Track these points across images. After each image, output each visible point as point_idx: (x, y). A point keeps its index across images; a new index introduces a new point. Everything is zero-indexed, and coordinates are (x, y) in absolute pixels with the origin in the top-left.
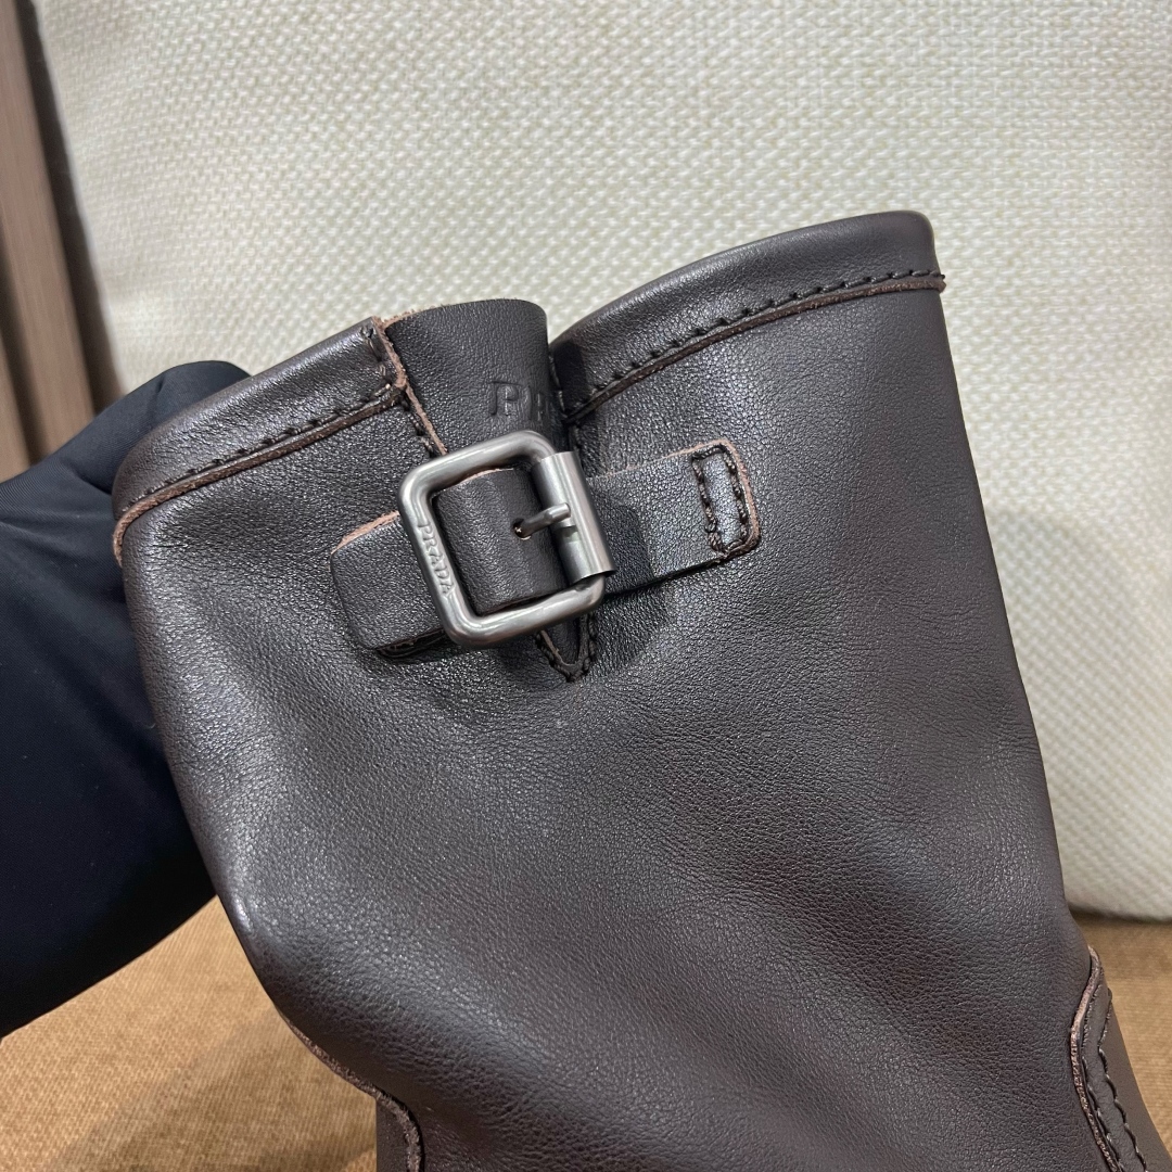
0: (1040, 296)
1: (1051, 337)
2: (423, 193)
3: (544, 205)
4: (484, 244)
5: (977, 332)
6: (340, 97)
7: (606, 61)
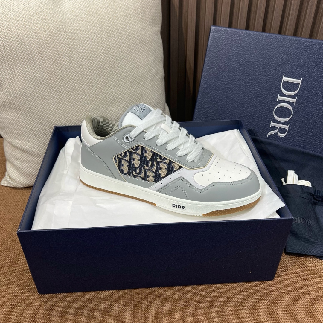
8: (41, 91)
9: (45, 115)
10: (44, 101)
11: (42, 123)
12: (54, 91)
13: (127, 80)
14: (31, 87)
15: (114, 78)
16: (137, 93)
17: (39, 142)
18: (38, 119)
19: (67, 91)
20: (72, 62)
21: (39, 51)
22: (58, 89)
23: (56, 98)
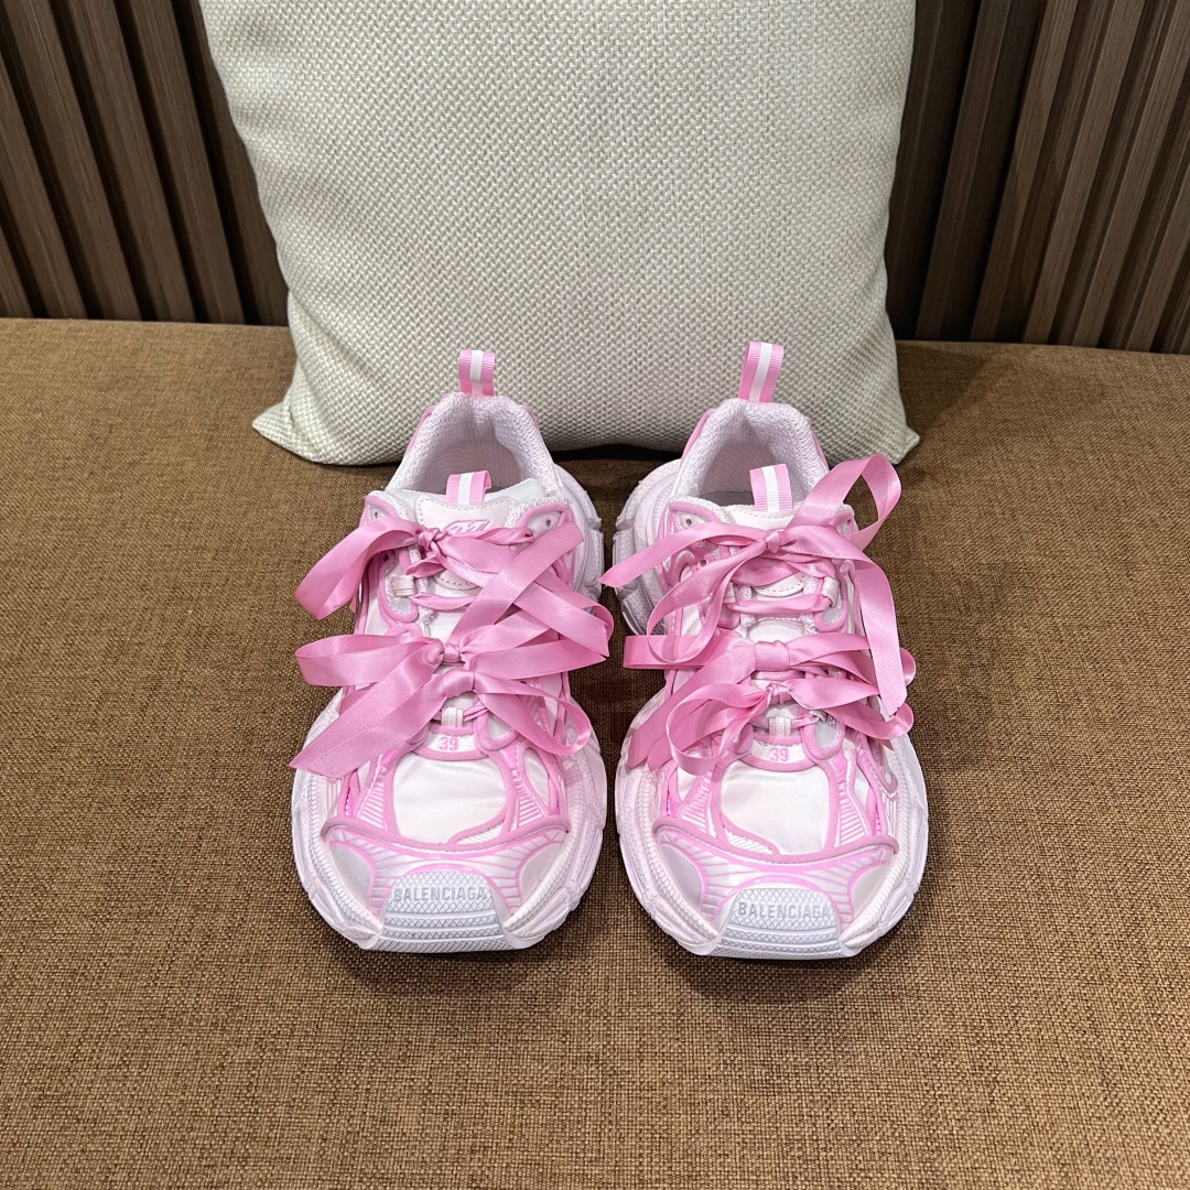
0: (785, 135)
1: (793, 158)
2: (443, 82)
3: (513, 88)
4: (480, 109)
5: (751, 157)
6: (392, 24)
8: (421, 151)
9: (425, 237)
10: (426, 188)
11: (410, 264)
12: (464, 157)
13: (739, 148)
14: (390, 128)
16: (768, 205)
18: (398, 249)
19: (509, 164)
20: (543, 54)
22: (479, 152)
23: (469, 184)
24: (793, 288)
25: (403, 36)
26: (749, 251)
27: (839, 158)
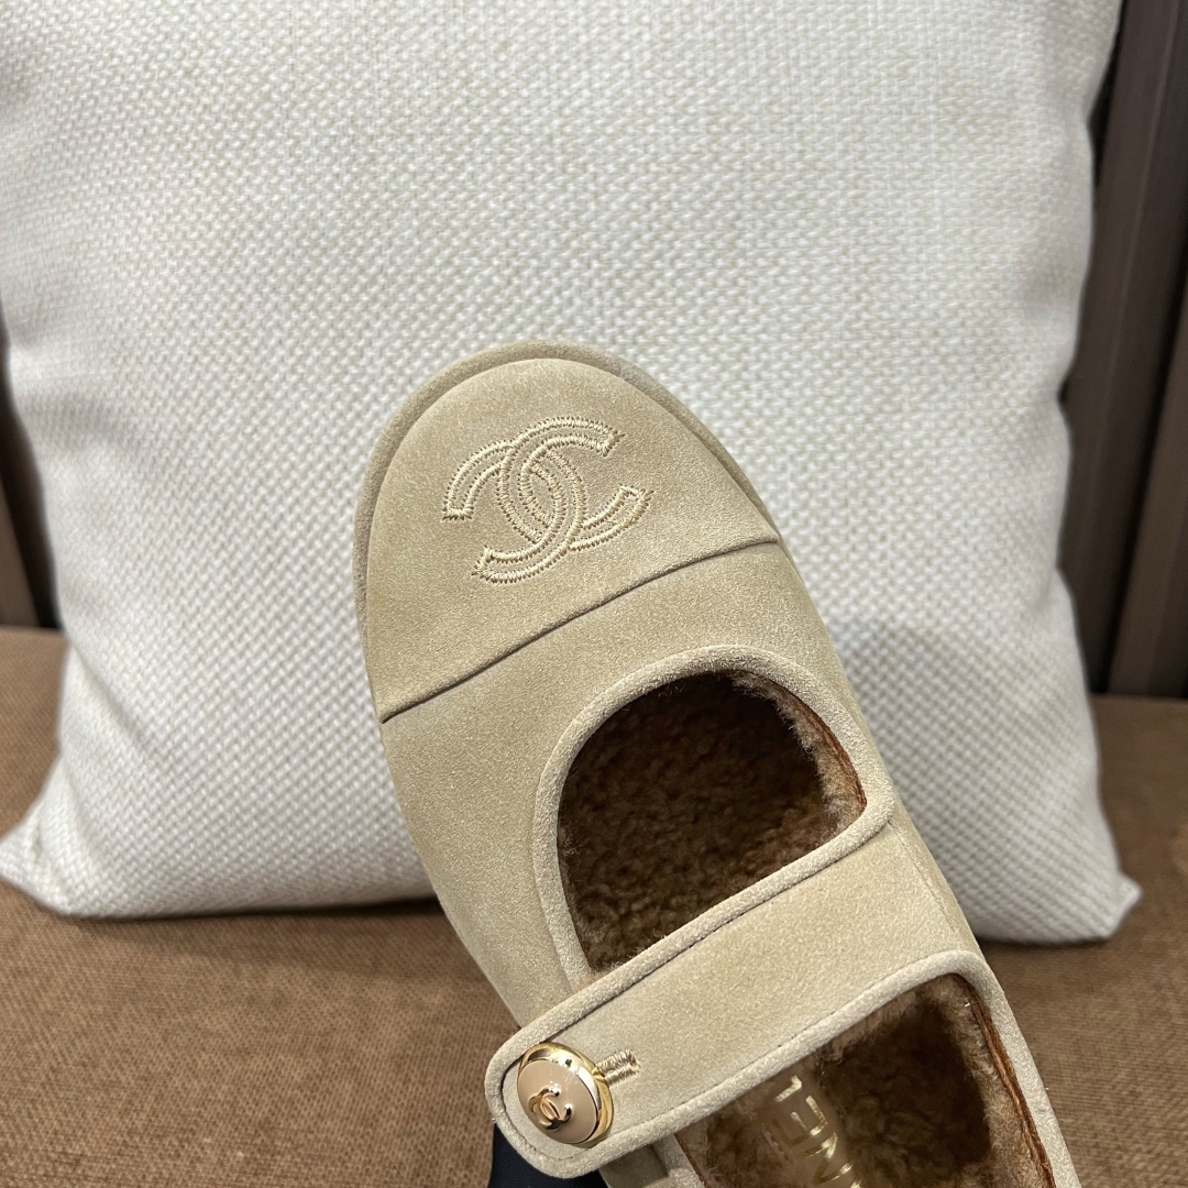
0: (891, 329)
2: (297, 234)
3: (411, 244)
4: (355, 281)
5: (828, 365)
6: (220, 145)
7: (466, 110)
8: (257, 351)
9: (256, 499)
10: (263, 413)
11: (231, 548)
12: (327, 361)
13: (806, 348)
14: (208, 315)
15: (716, 322)
16: (861, 449)
17: (195, 666)
18: (213, 523)
19: (401, 373)
21: (285, 106)
22: (351, 352)
23: (333, 408)
24: (912, 599)
25: (238, 163)
26: (827, 531)
27: (988, 377)
